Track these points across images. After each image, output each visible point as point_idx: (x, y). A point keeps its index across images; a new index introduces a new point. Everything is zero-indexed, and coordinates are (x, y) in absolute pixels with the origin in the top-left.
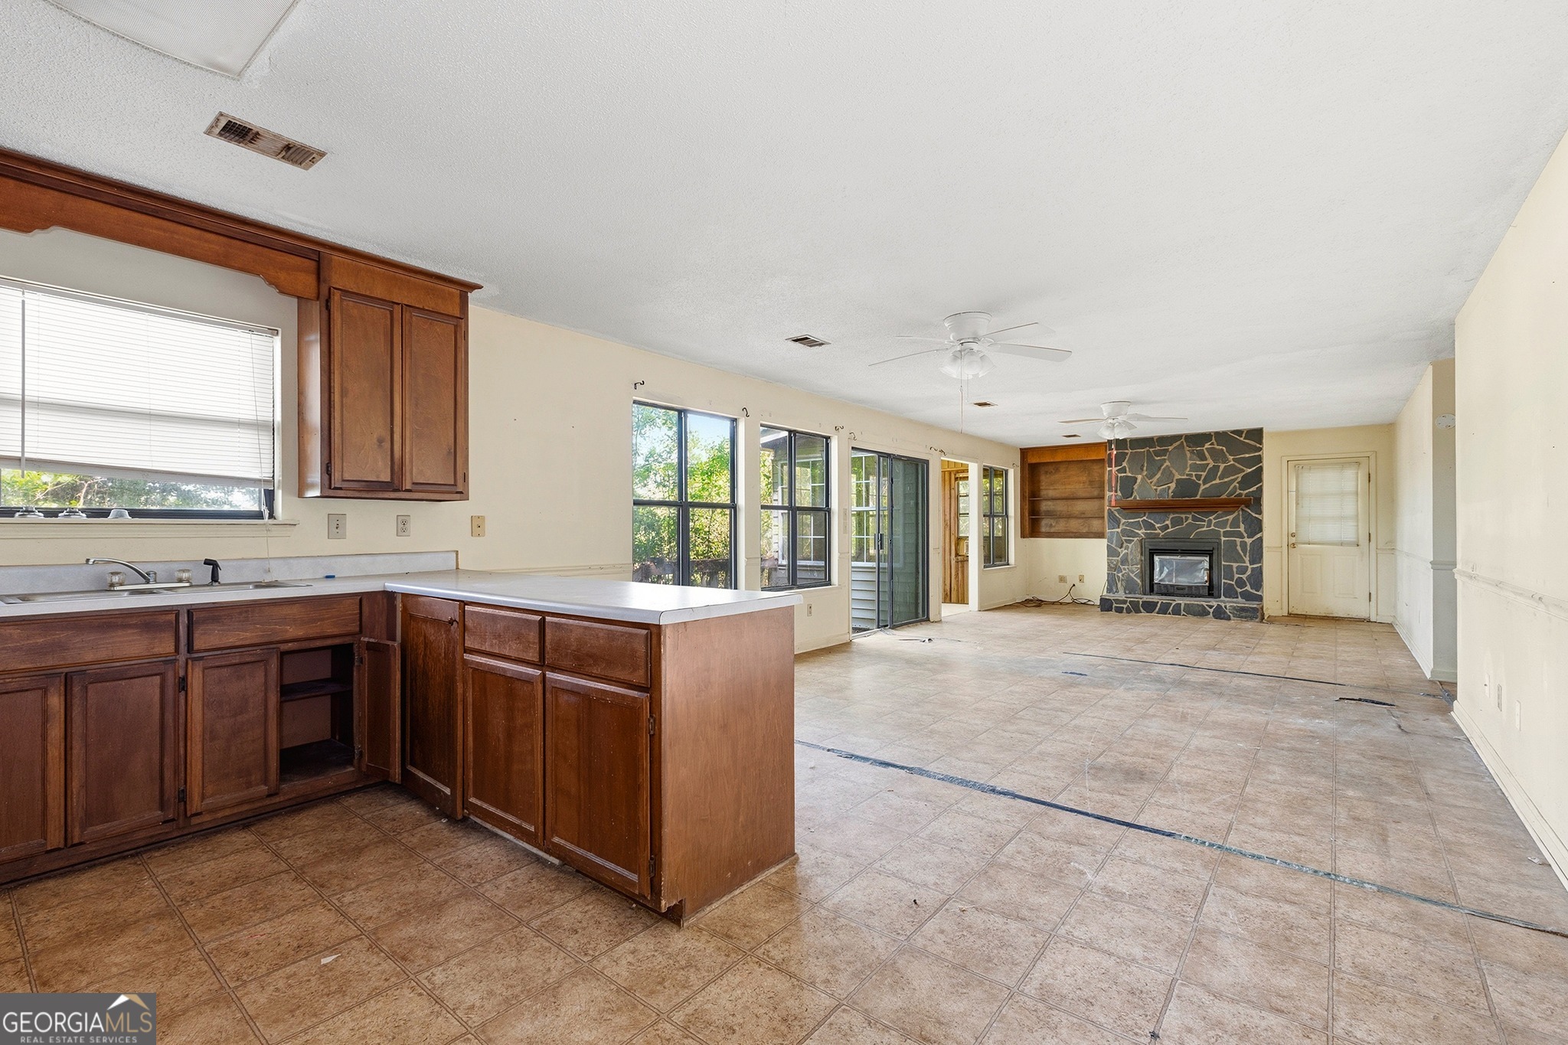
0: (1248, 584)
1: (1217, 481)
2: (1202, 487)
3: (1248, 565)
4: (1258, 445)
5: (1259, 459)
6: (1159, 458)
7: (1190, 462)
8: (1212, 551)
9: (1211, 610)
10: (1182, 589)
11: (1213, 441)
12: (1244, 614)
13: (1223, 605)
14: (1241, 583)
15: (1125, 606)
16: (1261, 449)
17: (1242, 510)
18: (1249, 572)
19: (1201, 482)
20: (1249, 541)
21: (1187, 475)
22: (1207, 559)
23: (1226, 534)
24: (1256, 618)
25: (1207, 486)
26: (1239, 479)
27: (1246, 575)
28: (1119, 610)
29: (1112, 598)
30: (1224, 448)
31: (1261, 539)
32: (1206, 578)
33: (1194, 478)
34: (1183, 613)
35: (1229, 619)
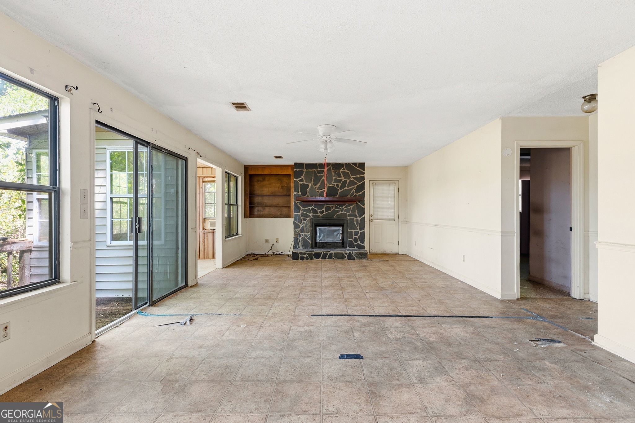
0: (359, 240)
1: (346, 188)
2: (339, 191)
3: (359, 230)
4: (363, 171)
5: (363, 178)
6: (319, 175)
7: (334, 178)
8: (343, 224)
9: (346, 256)
10: (330, 244)
11: (344, 167)
12: (361, 256)
13: (352, 252)
14: (356, 240)
15: (305, 256)
16: (364, 173)
17: (357, 203)
18: (359, 234)
19: (339, 188)
20: (359, 219)
21: (333, 185)
22: (341, 228)
23: (350, 215)
24: (366, 258)
25: (342, 190)
26: (355, 188)
27: (358, 236)
28: (302, 259)
29: (298, 252)
30: (349, 172)
31: (364, 217)
32: (340, 238)
33: (336, 186)
34: (333, 258)
35: (354, 259)
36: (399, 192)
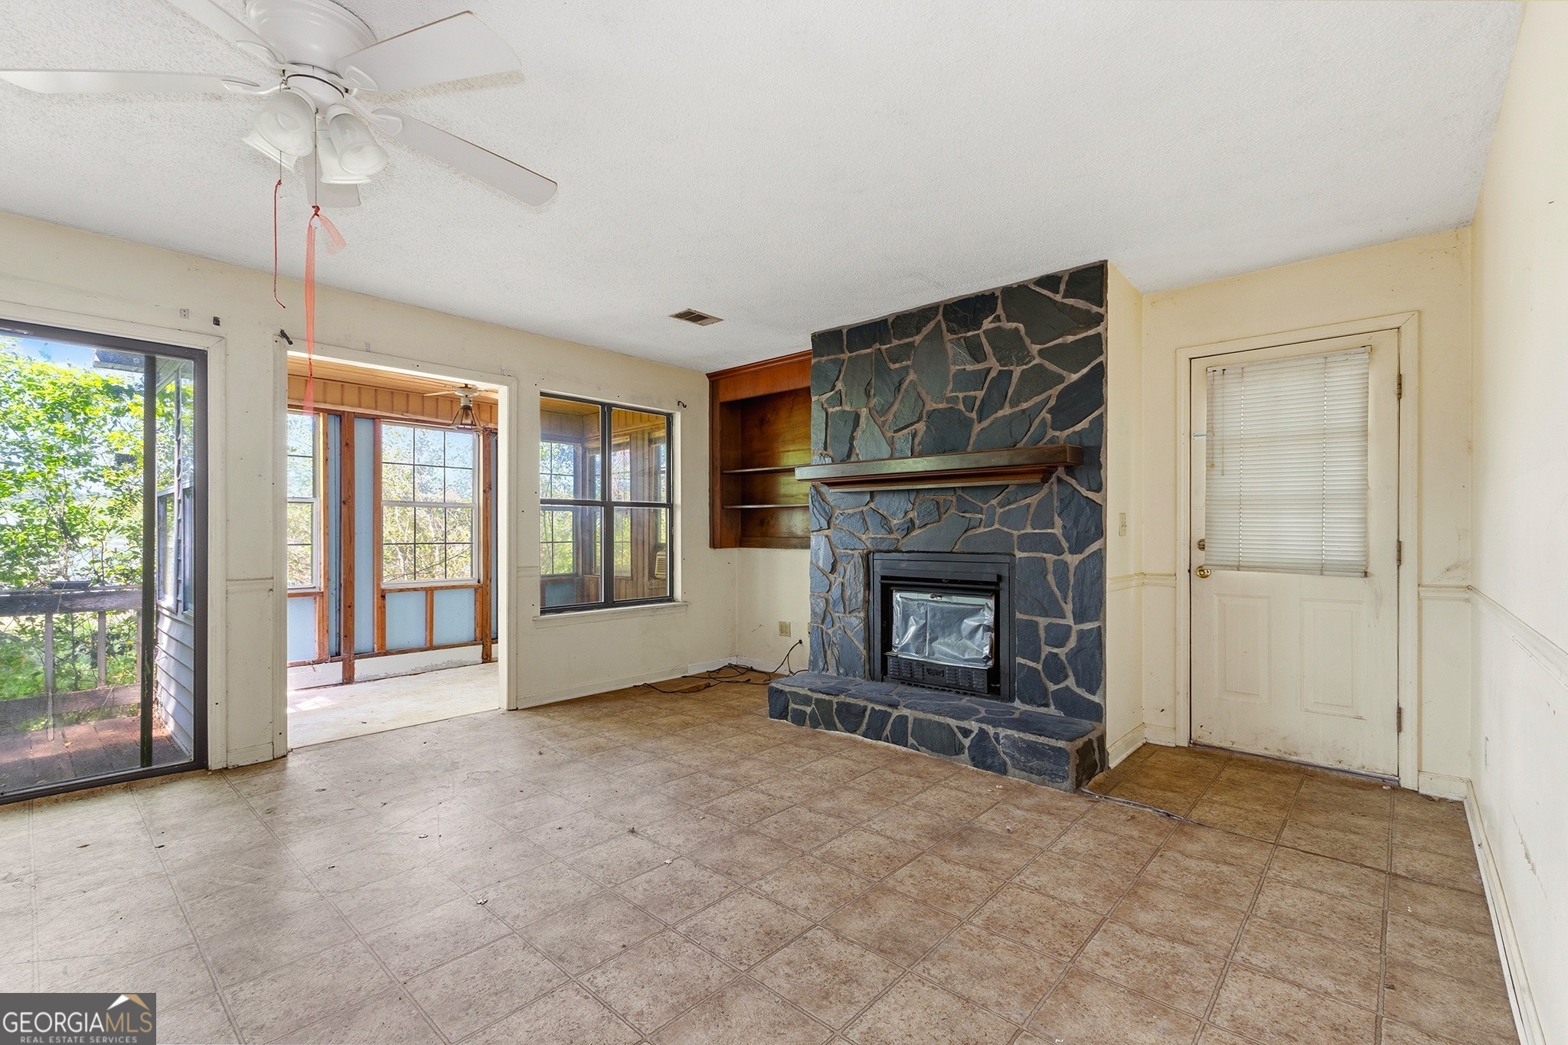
0: (1071, 673)
1: (1006, 411)
2: (977, 428)
3: (1069, 621)
4: (1095, 309)
5: (1097, 345)
6: (897, 365)
7: (954, 368)
8: (997, 584)
9: (967, 742)
10: (938, 673)
11: (1000, 311)
12: (1035, 763)
13: (991, 730)
14: (1055, 668)
15: (808, 710)
16: (1100, 319)
17: (1059, 480)
18: (1072, 643)
19: (974, 415)
20: (1073, 560)
21: (949, 400)
22: (991, 603)
23: (1027, 542)
24: (1064, 778)
25: (985, 424)
26: (1052, 402)
27: (1066, 650)
28: (799, 719)
29: (787, 689)
30: (1021, 326)
31: (1100, 556)
32: (986, 651)
33: (961, 407)
34: (911, 740)
35: (1003, 770)
36: (1400, 395)
